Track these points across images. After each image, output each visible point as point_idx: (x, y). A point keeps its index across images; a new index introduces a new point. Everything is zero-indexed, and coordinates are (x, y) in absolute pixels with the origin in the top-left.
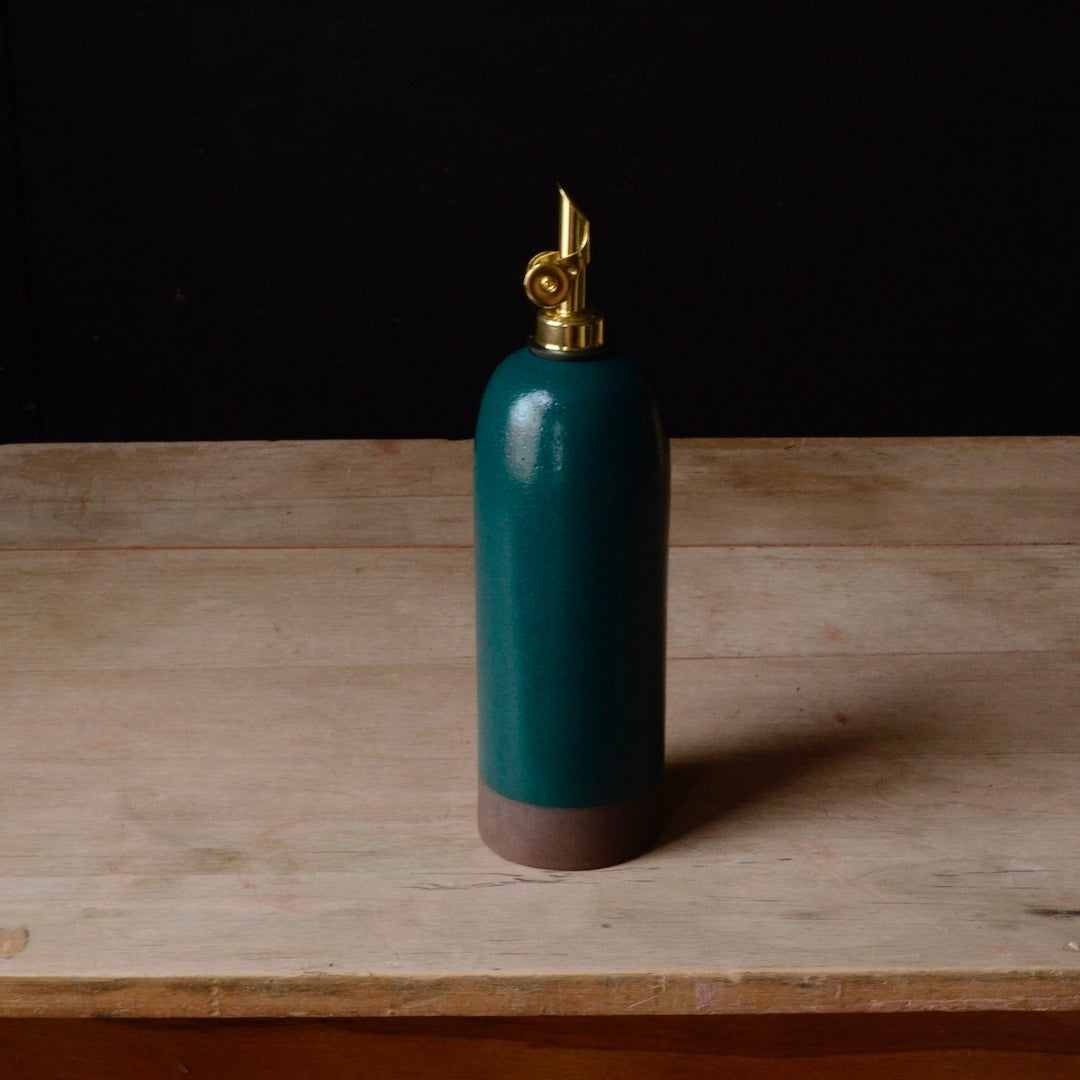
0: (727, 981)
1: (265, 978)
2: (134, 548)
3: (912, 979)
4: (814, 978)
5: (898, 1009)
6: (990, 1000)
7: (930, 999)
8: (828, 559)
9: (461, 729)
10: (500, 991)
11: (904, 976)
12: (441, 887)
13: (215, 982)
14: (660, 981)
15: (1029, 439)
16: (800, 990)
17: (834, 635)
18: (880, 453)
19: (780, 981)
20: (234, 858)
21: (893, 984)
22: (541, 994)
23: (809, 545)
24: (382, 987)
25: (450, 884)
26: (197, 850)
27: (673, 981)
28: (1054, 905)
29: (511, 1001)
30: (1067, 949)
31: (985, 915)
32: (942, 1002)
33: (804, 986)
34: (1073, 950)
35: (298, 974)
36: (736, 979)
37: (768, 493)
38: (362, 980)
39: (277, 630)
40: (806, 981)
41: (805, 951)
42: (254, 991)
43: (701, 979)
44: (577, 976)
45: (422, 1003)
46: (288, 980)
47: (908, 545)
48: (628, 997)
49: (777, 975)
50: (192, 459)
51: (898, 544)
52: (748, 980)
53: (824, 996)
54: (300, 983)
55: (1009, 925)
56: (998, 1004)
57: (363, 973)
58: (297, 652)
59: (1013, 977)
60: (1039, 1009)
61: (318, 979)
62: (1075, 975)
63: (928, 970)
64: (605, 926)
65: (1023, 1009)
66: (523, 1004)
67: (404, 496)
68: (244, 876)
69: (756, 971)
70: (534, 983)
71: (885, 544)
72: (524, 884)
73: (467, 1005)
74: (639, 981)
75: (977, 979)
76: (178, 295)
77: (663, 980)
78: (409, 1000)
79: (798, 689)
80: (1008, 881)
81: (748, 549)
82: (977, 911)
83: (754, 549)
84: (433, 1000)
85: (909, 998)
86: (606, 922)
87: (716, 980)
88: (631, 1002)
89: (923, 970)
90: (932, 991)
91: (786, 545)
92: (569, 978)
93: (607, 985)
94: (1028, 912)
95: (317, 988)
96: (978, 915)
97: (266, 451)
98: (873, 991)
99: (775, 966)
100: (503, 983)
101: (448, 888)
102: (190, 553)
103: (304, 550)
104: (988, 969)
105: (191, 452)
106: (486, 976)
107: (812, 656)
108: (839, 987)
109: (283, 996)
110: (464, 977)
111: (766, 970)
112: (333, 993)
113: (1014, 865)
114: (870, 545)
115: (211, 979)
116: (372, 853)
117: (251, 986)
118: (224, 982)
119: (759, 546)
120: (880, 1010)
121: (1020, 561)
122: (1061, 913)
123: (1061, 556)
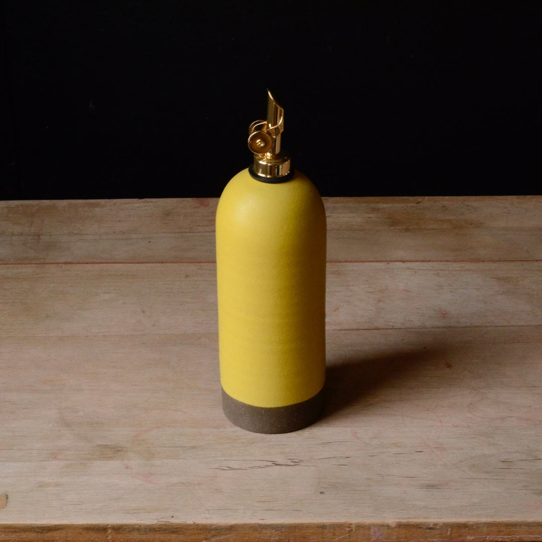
0: (388, 526)
1: (136, 525)
2: (66, 263)
3: (490, 525)
4: (436, 524)
5: (481, 541)
6: (532, 536)
7: (498, 535)
8: (440, 269)
10: (264, 531)
11: (485, 523)
12: (232, 469)
13: (110, 526)
14: (351, 526)
16: (428, 531)
17: (444, 315)
18: (467, 206)
19: (417, 526)
20: (119, 451)
21: (479, 528)
22: (287, 533)
23: (430, 261)
24: (201, 529)
25: (237, 467)
26: (100, 445)
27: (359, 526)
29: (270, 537)
31: (529, 487)
32: (506, 537)
33: (430, 529)
35: (155, 522)
36: (393, 526)
37: (407, 230)
38: (190, 525)
39: (143, 312)
40: (431, 526)
41: (431, 509)
42: (131, 531)
43: (374, 525)
44: (306, 524)
45: (222, 538)
46: (149, 526)
47: (484, 261)
48: (334, 534)
49: (416, 523)
50: (97, 210)
51: (478, 260)
52: (400, 526)
53: (441, 534)
54: (156, 527)
55: (541, 493)
56: (536, 538)
57: (190, 522)
58: (154, 325)
61: (165, 525)
63: (498, 520)
64: (321, 493)
66: (277, 538)
67: (211, 232)
68: (125, 462)
69: (404, 521)
70: (282, 527)
71: (471, 261)
72: (278, 467)
73: (247, 538)
74: (340, 526)
75: (525, 525)
77: (353, 526)
78: (215, 536)
80: (541, 465)
81: (397, 263)
82: (524, 484)
83: (401, 263)
84: (228, 536)
85: (487, 535)
86: (322, 490)
87: (383, 526)
88: (336, 537)
90: (500, 532)
91: (417, 261)
92: (302, 524)
93: (323, 528)
95: (165, 530)
96: (525, 486)
97: (137, 205)
98: (467, 531)
99: (415, 518)
100: (266, 527)
101: (235, 469)
102: (97, 265)
103: (158, 264)
105: (98, 205)
106: (258, 524)
107: (433, 328)
108: (450, 529)
109: (146, 534)
110: (245, 524)
111: (410, 520)
112: (173, 532)
114: (463, 261)
115: (107, 525)
116: (194, 447)
117: (129, 528)
118: (114, 526)
119: (403, 261)
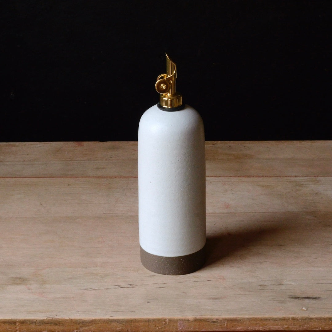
0: (188, 320)
1: (34, 320)
3: (250, 320)
4: (217, 319)
5: (246, 330)
6: (276, 327)
7: (256, 326)
8: (226, 181)
9: (102, 237)
10: (112, 324)
11: (248, 319)
12: (94, 290)
13: (18, 321)
15: (295, 142)
16: (213, 323)
17: (227, 206)
18: (244, 146)
19: (206, 320)
20: (25, 280)
21: (244, 321)
22: (126, 325)
23: (220, 176)
24: (74, 323)
25: (97, 289)
26: (12, 277)
27: (171, 321)
28: (298, 295)
29: (116, 327)
30: (302, 309)
31: (275, 299)
32: (260, 327)
33: (214, 322)
34: (304, 310)
35: (45, 318)
36: (191, 320)
38: (67, 320)
39: (41, 205)
40: (215, 320)
41: (215, 311)
42: (31, 324)
43: (180, 320)
44: (138, 319)
45: (87, 328)
46: (41, 320)
47: (253, 177)
48: (156, 326)
49: (205, 318)
50: (14, 148)
51: (250, 176)
52: (196, 320)
53: (221, 326)
54: (46, 321)
55: (283, 302)
56: (279, 328)
57: (67, 318)
58: (47, 212)
59: (284, 319)
60: (293, 330)
61: (52, 320)
62: (305, 318)
63: (256, 316)
65: (288, 330)
66: (120, 328)
67: (85, 160)
68: (28, 286)
69: (198, 317)
70: (124, 321)
71: (245, 176)
72: (122, 288)
73: (102, 328)
74: (159, 320)
75: (272, 320)
76: (12, 94)
77: (167, 320)
78: (83, 327)
79: (215, 224)
80: (283, 287)
82: (272, 297)
84: (91, 327)
85: (249, 326)
86: (148, 301)
87: (185, 320)
88: (157, 327)
89: (254, 317)
90: (257, 324)
91: (212, 177)
92: (136, 319)
93: (148, 322)
94: (289, 298)
95: (51, 323)
96: (273, 299)
97: (38, 145)
98: (237, 324)
99: (205, 315)
100: (114, 321)
101: (96, 290)
102: (14, 179)
103: (51, 178)
104: (275, 316)
105: (14, 146)
106: (109, 319)
107: (220, 213)
108: (226, 322)
109: (40, 325)
110: (101, 319)
111: (202, 317)
112: (57, 325)
113: (285, 282)
114: (240, 176)
115: (16, 320)
116: (71, 278)
117: (30, 322)
118: (20, 321)
120: (239, 330)
121: (291, 182)
122: (301, 298)
123: (304, 180)
